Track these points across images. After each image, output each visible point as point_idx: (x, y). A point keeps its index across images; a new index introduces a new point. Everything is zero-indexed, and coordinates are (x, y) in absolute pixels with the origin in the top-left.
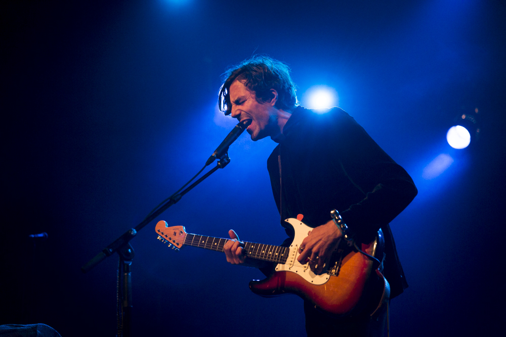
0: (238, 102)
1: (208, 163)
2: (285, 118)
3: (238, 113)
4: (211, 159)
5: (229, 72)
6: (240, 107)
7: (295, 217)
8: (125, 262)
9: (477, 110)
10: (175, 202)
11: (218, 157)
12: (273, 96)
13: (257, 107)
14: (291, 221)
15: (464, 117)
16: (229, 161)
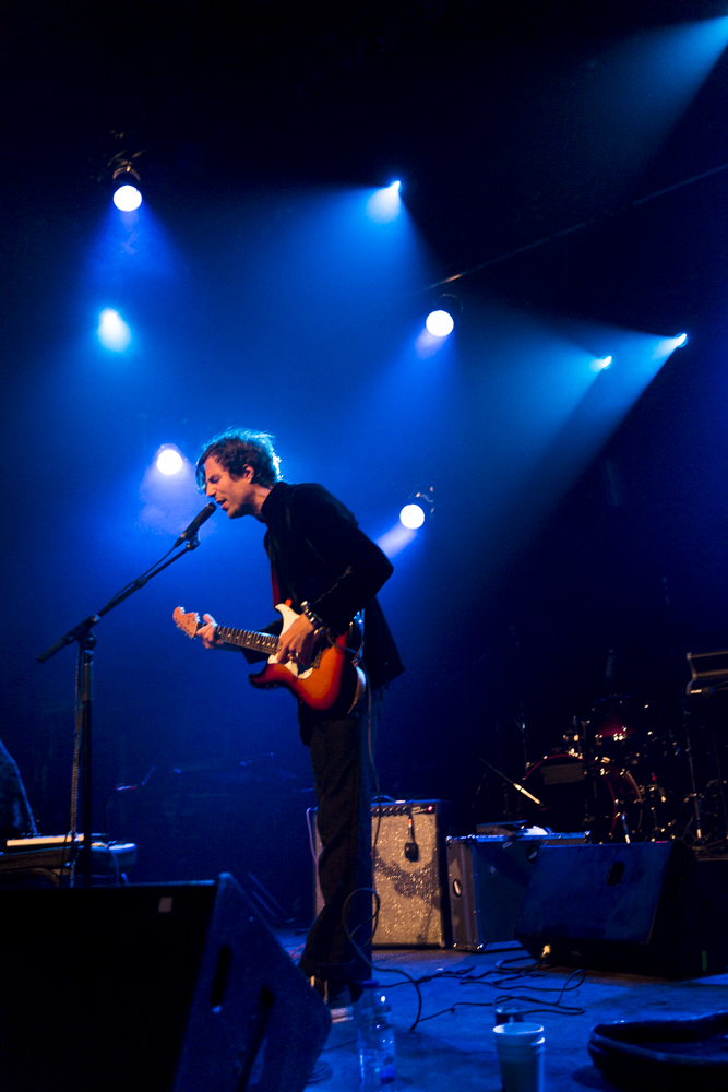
0: (214, 480)
1: (177, 544)
2: (261, 496)
3: (213, 492)
4: (180, 541)
5: (205, 447)
6: (214, 485)
7: (284, 602)
8: (87, 651)
9: (432, 489)
10: (141, 586)
11: (187, 538)
12: (248, 472)
13: (231, 486)
14: (281, 607)
15: (418, 495)
16: (199, 544)
